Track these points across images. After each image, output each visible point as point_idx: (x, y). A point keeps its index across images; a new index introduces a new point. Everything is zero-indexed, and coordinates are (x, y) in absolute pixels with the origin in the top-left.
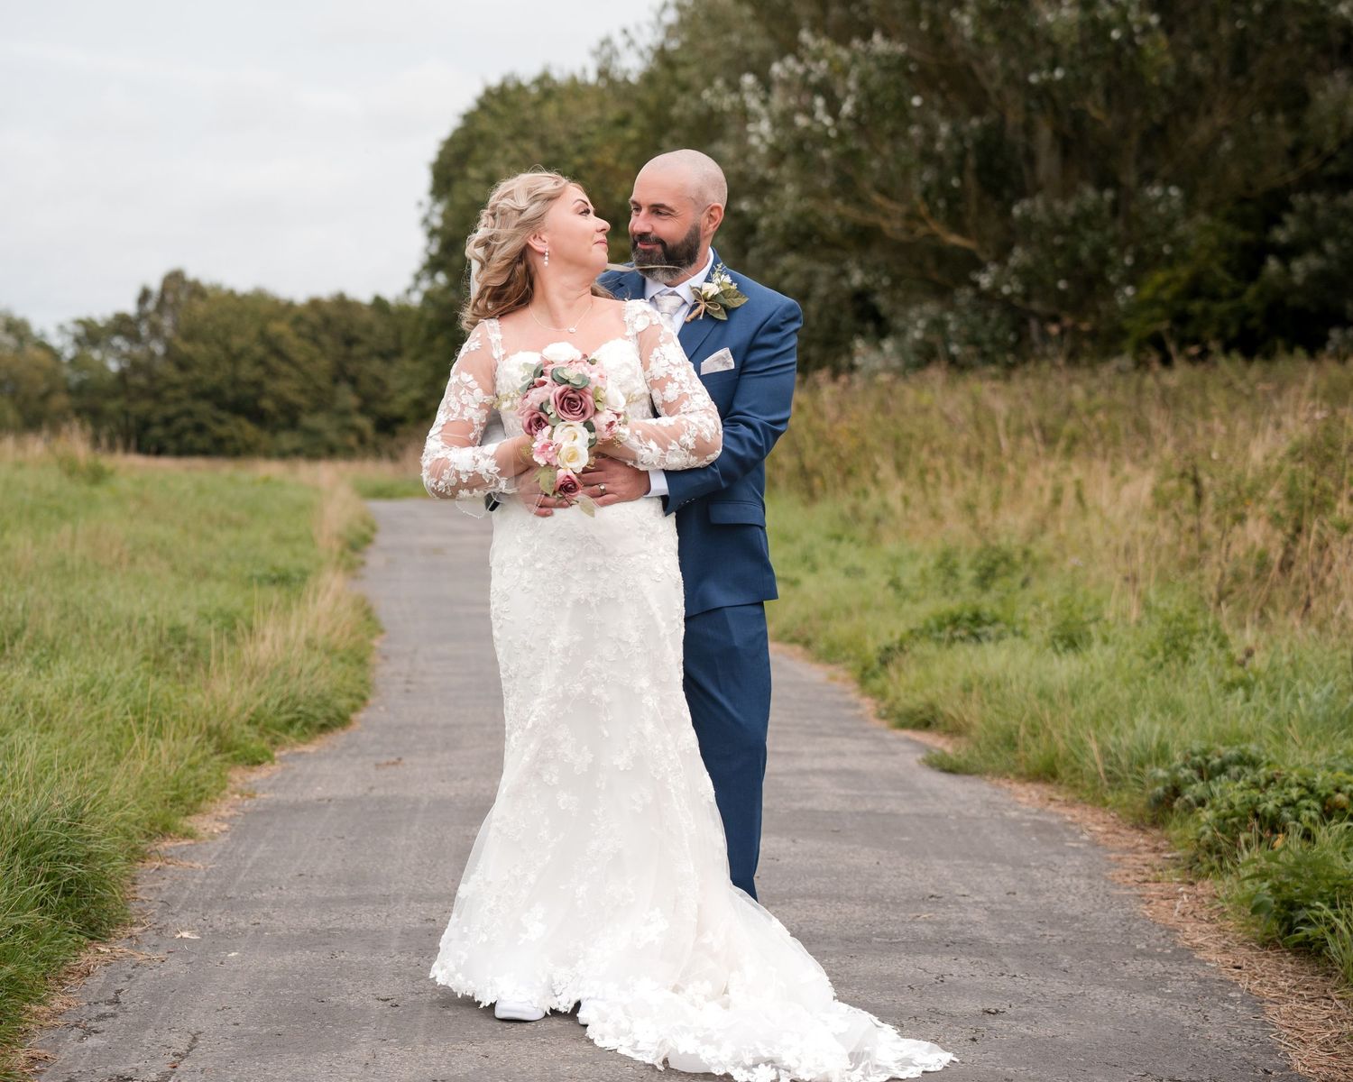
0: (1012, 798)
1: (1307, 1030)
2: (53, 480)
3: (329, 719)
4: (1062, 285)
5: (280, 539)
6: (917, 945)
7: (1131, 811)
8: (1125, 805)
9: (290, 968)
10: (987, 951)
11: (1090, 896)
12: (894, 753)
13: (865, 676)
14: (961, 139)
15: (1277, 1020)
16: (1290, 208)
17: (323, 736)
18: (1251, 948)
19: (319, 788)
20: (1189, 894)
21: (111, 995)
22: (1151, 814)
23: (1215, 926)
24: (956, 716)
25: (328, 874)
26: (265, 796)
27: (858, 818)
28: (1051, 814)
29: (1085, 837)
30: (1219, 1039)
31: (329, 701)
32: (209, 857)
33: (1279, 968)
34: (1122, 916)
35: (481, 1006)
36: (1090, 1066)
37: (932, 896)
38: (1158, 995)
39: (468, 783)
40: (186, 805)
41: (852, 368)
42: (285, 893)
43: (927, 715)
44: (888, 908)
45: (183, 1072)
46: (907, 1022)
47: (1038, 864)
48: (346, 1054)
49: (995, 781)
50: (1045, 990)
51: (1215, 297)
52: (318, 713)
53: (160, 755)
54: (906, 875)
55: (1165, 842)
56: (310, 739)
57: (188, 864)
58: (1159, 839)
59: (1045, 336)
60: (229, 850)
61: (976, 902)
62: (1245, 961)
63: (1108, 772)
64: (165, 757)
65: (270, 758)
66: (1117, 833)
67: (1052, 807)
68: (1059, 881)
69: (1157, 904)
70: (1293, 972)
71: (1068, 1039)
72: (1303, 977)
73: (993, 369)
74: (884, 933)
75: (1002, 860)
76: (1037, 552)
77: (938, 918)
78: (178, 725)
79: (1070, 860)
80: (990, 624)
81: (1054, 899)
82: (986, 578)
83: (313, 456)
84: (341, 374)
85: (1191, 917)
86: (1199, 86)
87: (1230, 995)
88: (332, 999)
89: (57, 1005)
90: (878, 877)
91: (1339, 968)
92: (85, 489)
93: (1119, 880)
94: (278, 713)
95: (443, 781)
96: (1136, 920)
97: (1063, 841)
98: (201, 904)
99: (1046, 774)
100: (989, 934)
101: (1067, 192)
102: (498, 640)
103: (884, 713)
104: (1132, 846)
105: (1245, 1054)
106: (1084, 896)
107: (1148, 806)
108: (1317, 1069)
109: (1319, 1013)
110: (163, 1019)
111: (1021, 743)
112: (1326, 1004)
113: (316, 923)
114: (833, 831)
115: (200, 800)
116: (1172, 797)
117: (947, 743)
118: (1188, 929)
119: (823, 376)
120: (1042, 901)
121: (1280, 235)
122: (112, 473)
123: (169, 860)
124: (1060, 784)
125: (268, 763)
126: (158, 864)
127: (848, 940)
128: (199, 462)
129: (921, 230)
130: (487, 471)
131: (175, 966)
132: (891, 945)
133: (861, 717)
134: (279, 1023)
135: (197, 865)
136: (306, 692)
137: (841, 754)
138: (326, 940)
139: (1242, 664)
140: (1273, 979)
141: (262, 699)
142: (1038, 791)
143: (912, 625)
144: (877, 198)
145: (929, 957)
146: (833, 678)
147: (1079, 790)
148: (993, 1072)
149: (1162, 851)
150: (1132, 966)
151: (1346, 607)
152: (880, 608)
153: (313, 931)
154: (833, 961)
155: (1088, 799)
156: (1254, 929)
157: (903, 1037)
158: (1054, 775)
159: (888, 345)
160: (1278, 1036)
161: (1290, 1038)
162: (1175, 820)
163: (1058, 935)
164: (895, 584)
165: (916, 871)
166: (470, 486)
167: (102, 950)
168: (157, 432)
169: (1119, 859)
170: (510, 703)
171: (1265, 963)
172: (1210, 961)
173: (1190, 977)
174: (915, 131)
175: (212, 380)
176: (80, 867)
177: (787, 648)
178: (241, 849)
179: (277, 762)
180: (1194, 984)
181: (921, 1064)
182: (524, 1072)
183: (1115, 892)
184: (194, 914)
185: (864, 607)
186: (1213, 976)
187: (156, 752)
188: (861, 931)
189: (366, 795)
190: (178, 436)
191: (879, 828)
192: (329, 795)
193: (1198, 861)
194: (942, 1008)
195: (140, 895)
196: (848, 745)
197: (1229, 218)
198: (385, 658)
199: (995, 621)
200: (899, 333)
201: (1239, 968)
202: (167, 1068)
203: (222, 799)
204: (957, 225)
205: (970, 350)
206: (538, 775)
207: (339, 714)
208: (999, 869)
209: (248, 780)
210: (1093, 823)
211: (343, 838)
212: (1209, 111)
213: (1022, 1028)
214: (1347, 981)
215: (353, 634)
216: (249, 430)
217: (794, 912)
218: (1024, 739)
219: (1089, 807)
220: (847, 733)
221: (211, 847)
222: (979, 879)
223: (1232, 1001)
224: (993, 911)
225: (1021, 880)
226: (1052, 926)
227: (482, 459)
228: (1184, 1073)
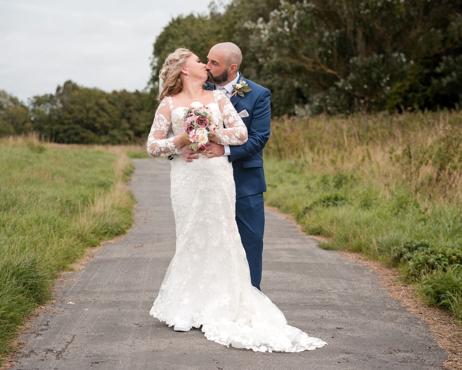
0: (347, 258)
1: (443, 334)
2: (26, 151)
3: (119, 232)
4: (365, 87)
5: (103, 172)
6: (315, 307)
7: (386, 262)
8: (384, 260)
9: (105, 314)
10: (339, 309)
11: (372, 290)
12: (308, 243)
13: (298, 218)
14: (332, 37)
15: (433, 330)
16: (441, 61)
17: (117, 237)
18: (425, 307)
19: (116, 255)
20: (405, 289)
21: (46, 323)
22: (393, 263)
23: (413, 300)
24: (328, 231)
25: (118, 283)
26: (97, 257)
27: (295, 265)
28: (360, 263)
29: (371, 271)
30: (414, 337)
31: (119, 226)
32: (78, 277)
33: (434, 314)
34: (383, 297)
35: (169, 326)
36: (371, 346)
37: (320, 290)
38: (395, 322)
39: (165, 253)
40: (71, 260)
41: (294, 114)
42: (104, 289)
43: (318, 231)
44: (305, 294)
45: (70, 348)
46: (311, 332)
47: (355, 280)
48: (124, 342)
49: (341, 252)
50: (357, 321)
51: (416, 91)
52: (115, 230)
53: (62, 243)
54: (311, 283)
55: (397, 272)
56: (112, 238)
57: (71, 279)
58: (395, 271)
59: (359, 104)
60: (85, 275)
61: (334, 292)
62: (423, 311)
63: (379, 249)
64: (64, 244)
65: (99, 244)
66: (382, 269)
67: (360, 261)
68: (362, 285)
69: (395, 292)
70: (439, 315)
71: (364, 337)
72: (442, 316)
73: (342, 115)
74: (304, 303)
75: (343, 279)
76: (355, 176)
77: (322, 298)
78: (68, 234)
79: (366, 278)
80: (340, 200)
81: (360, 291)
82: (339, 184)
83: (113, 144)
84: (123, 116)
85: (406, 297)
86: (412, 19)
87: (418, 322)
88: (120, 324)
89: (27, 326)
90: (302, 284)
91: (454, 314)
92: (37, 155)
93: (382, 285)
94: (101, 229)
95: (157, 252)
96: (387, 298)
97: (363, 272)
98: (76, 293)
99: (358, 250)
100: (339, 303)
101: (367, 55)
102: (174, 205)
103: (304, 230)
104: (386, 273)
105: (423, 342)
106: (370, 290)
107: (392, 260)
108: (446, 347)
109: (447, 328)
110: (63, 331)
111: (350, 240)
112: (450, 325)
113: (114, 299)
114: (287, 269)
115: (75, 258)
116: (400, 257)
117: (325, 240)
118: (405, 301)
119: (285, 117)
120: (356, 292)
121: (438, 70)
122: (46, 149)
123: (65, 278)
124: (363, 253)
125: (98, 246)
126: (61, 280)
127: (292, 305)
128: (75, 146)
129: (318, 68)
130: (171, 147)
131: (67, 313)
132: (306, 306)
133: (297, 231)
134: (101, 332)
135: (74, 280)
136: (111, 223)
137: (290, 243)
138: (118, 305)
139: (424, 213)
140: (432, 317)
141: (97, 225)
142: (355, 256)
143: (315, 201)
144: (303, 57)
145: (318, 310)
146: (287, 218)
147: (369, 255)
148: (339, 348)
149: (396, 275)
150: (385, 313)
151: (458, 194)
152: (303, 195)
153: (113, 302)
154: (287, 311)
155: (372, 258)
156: (426, 301)
157: (310, 336)
158: (361, 250)
159: (307, 107)
160: (434, 336)
161: (438, 337)
162: (401, 265)
163: (361, 303)
164: (308, 187)
165: (314, 282)
166: (165, 152)
167: (43, 308)
168: (61, 135)
169: (382, 278)
170: (178, 226)
171: (430, 312)
172: (412, 311)
173: (405, 317)
174: (316, 34)
175: (79, 117)
176: (35, 280)
177: (272, 208)
178: (89, 275)
179: (101, 246)
180: (406, 319)
181: (315, 346)
182: (183, 348)
183: (380, 289)
184: (73, 296)
185: (298, 195)
186: (412, 316)
187: (60, 242)
188: (296, 302)
189: (131, 257)
190: (68, 137)
191: (302, 268)
192: (119, 257)
193: (408, 278)
194: (322, 327)
195: (56, 290)
196: (292, 240)
197: (421, 64)
198: (138, 211)
199: (342, 199)
200: (311, 103)
201: (421, 314)
202: (64, 347)
203: (83, 258)
204: (330, 66)
205: (335, 108)
206: (188, 249)
207: (122, 229)
208: (342, 281)
209: (91, 252)
210: (374, 266)
211: (123, 271)
212: (416, 27)
213: (349, 334)
214: (457, 318)
215: (127, 203)
216: (92, 135)
217: (274, 296)
218: (351, 238)
219: (372, 261)
220: (292, 237)
221: (79, 274)
222: (335, 285)
223: (419, 324)
224: (340, 295)
225: (349, 285)
226: (359, 300)
227: (169, 143)
228: (402, 348)
